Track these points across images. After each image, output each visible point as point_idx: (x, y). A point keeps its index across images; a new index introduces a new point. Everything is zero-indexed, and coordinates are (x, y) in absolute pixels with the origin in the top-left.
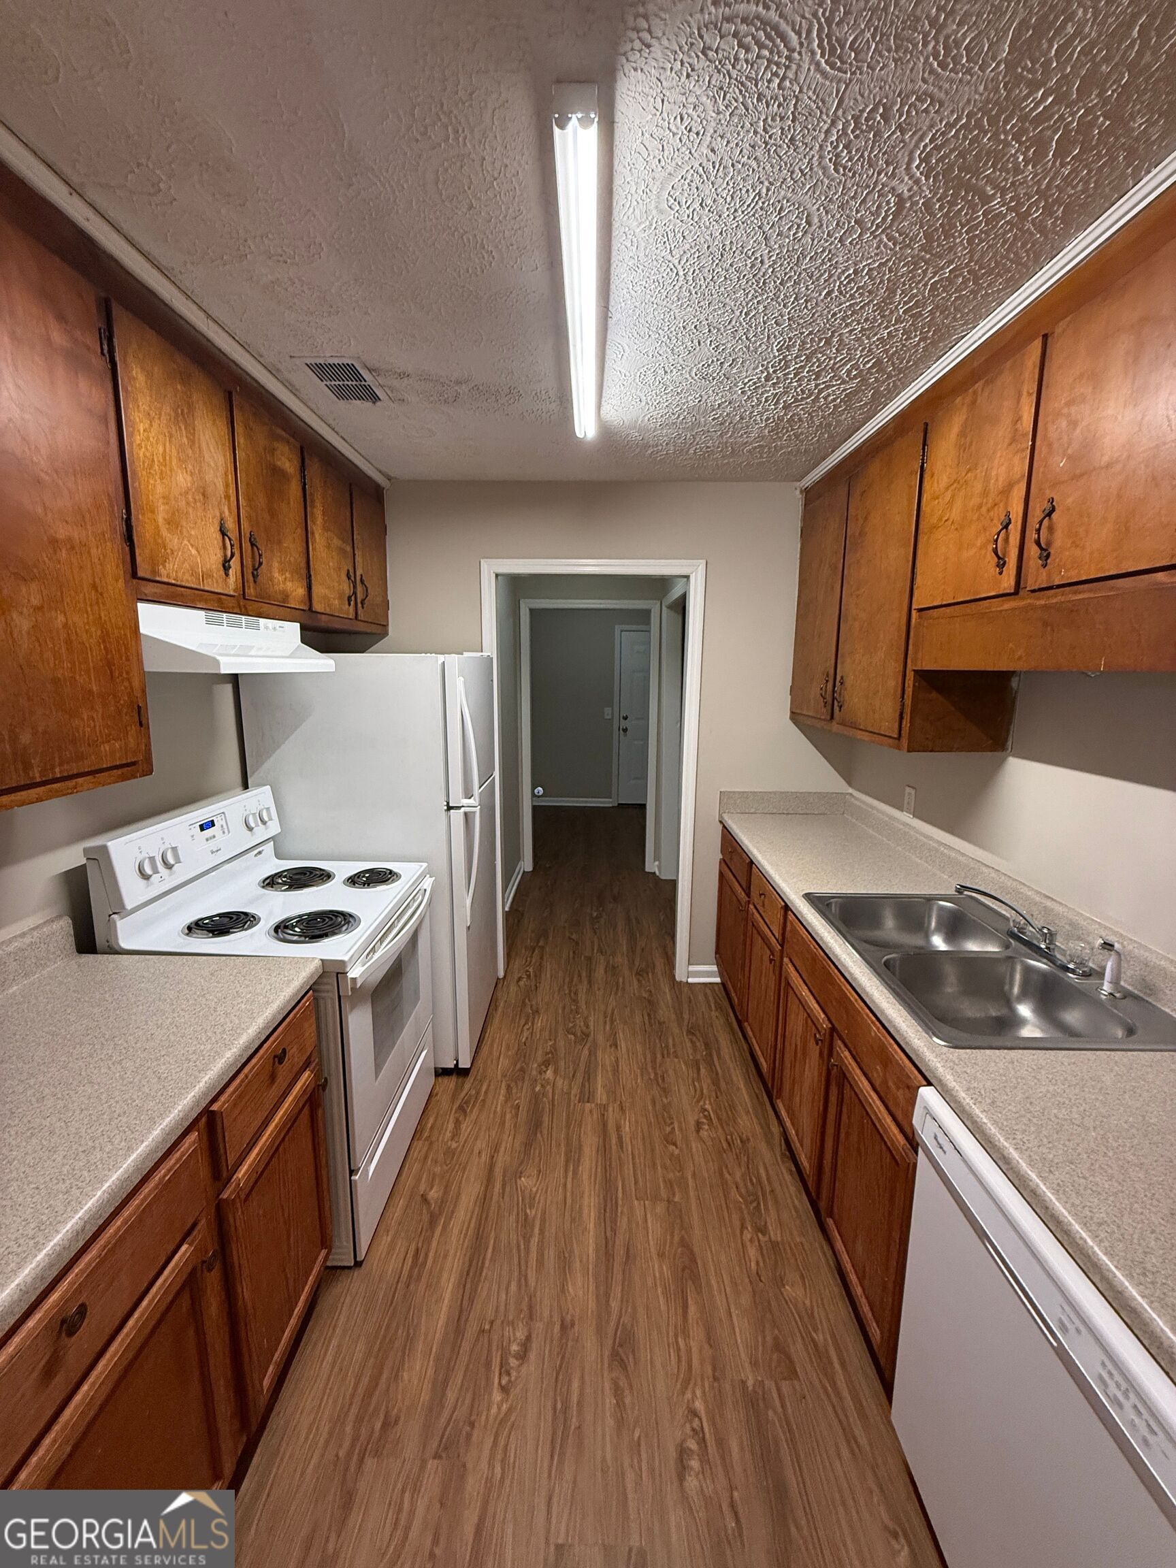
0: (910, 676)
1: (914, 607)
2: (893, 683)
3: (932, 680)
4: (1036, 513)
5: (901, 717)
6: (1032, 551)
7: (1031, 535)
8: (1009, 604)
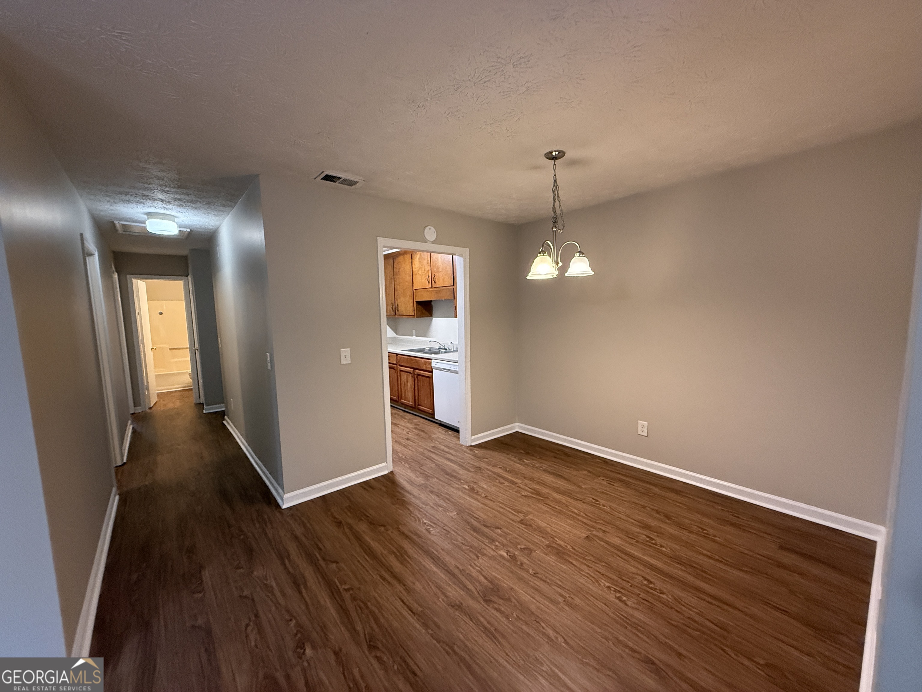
0: (415, 303)
1: (414, 289)
2: (411, 304)
3: (419, 303)
4: (433, 277)
5: (414, 311)
6: (433, 282)
7: (433, 280)
8: (431, 289)
